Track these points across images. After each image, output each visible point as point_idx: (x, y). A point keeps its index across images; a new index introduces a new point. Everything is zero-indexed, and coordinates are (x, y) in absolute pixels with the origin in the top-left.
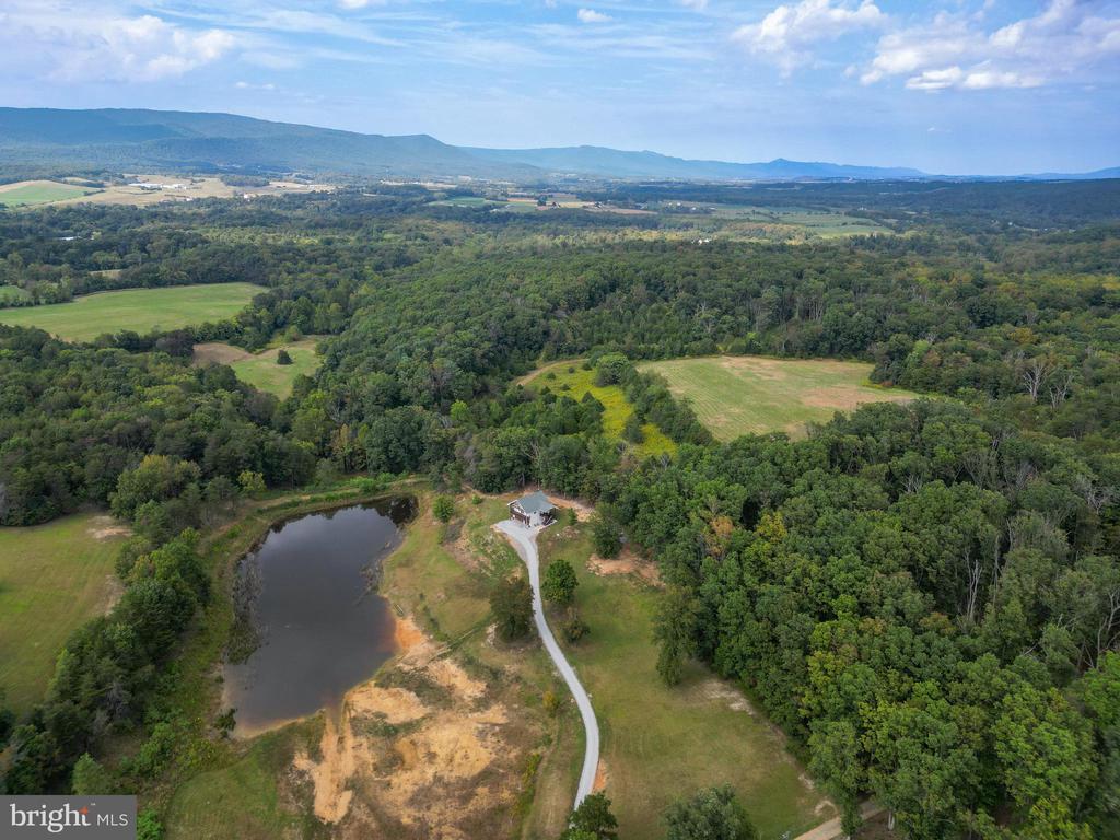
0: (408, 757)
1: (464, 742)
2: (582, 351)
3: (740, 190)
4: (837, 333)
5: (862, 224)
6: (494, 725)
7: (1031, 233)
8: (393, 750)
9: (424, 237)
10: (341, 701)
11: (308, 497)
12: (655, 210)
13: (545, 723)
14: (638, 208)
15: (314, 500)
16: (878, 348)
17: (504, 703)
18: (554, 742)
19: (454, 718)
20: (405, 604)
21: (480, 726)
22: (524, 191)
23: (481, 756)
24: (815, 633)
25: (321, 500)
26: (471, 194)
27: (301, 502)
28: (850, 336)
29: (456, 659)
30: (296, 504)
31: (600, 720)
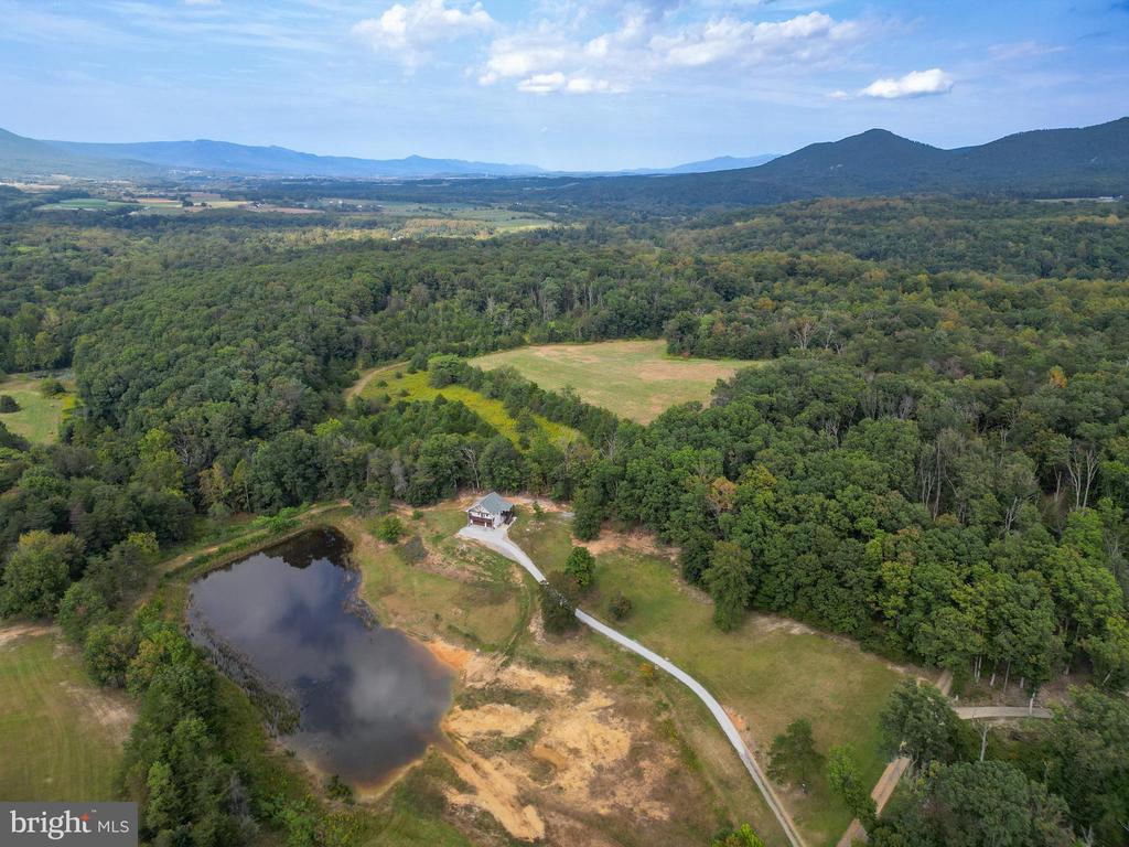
0: (553, 759)
1: (593, 731)
2: (396, 356)
3: (390, 186)
4: (622, 316)
5: (529, 218)
6: (606, 708)
7: (667, 221)
8: (536, 759)
9: (75, 248)
10: (442, 734)
11: (215, 549)
12: (321, 208)
13: (647, 693)
14: (301, 207)
15: (224, 552)
16: (670, 325)
17: (597, 688)
18: (671, 705)
19: (564, 714)
20: (421, 629)
21: (595, 713)
22: (149, 190)
23: (618, 740)
24: (868, 551)
25: (231, 549)
26: (85, 195)
27: (210, 555)
28: (633, 318)
29: (520, 664)
30: (204, 560)
31: (694, 676)
